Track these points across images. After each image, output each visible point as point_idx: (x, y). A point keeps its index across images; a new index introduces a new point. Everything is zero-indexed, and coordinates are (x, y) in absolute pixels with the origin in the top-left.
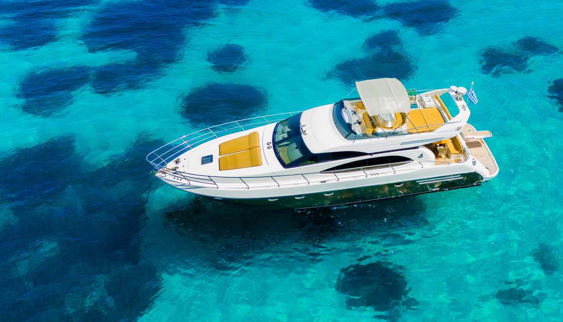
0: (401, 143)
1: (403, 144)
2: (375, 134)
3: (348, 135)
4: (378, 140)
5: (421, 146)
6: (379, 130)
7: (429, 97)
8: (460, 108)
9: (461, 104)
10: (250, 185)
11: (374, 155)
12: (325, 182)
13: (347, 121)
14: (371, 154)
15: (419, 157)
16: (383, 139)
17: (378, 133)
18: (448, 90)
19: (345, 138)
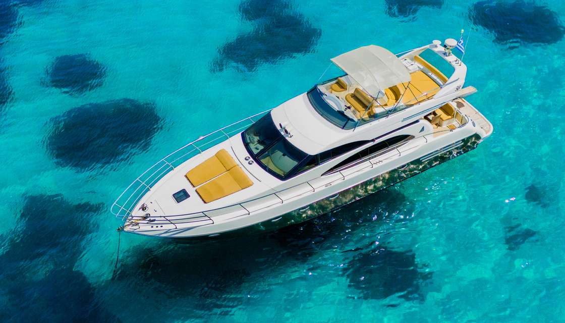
0: (402, 119)
1: (405, 120)
2: (374, 117)
3: (345, 125)
4: (379, 122)
5: (421, 119)
6: (378, 110)
7: (408, 60)
8: (454, 64)
9: (452, 58)
10: (250, 209)
11: (376, 141)
12: (330, 184)
13: (336, 108)
14: (373, 140)
15: (421, 131)
16: (384, 119)
17: (377, 114)
18: (430, 46)
19: (343, 128)
